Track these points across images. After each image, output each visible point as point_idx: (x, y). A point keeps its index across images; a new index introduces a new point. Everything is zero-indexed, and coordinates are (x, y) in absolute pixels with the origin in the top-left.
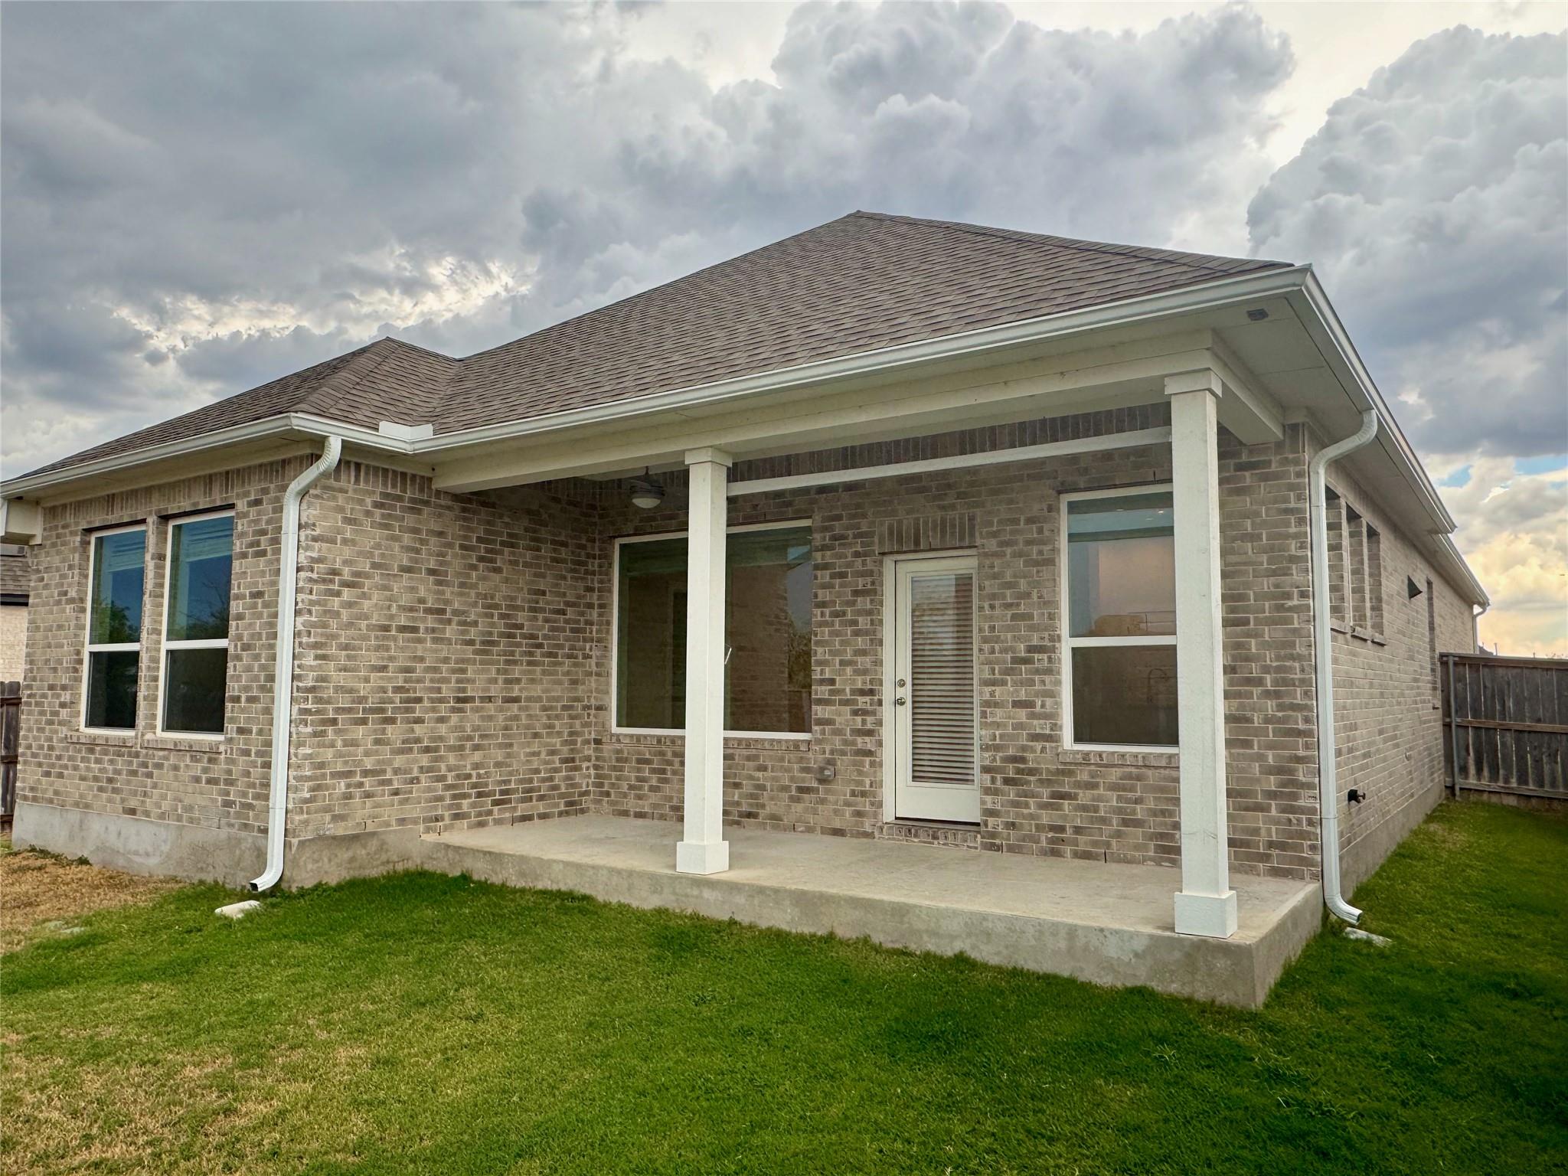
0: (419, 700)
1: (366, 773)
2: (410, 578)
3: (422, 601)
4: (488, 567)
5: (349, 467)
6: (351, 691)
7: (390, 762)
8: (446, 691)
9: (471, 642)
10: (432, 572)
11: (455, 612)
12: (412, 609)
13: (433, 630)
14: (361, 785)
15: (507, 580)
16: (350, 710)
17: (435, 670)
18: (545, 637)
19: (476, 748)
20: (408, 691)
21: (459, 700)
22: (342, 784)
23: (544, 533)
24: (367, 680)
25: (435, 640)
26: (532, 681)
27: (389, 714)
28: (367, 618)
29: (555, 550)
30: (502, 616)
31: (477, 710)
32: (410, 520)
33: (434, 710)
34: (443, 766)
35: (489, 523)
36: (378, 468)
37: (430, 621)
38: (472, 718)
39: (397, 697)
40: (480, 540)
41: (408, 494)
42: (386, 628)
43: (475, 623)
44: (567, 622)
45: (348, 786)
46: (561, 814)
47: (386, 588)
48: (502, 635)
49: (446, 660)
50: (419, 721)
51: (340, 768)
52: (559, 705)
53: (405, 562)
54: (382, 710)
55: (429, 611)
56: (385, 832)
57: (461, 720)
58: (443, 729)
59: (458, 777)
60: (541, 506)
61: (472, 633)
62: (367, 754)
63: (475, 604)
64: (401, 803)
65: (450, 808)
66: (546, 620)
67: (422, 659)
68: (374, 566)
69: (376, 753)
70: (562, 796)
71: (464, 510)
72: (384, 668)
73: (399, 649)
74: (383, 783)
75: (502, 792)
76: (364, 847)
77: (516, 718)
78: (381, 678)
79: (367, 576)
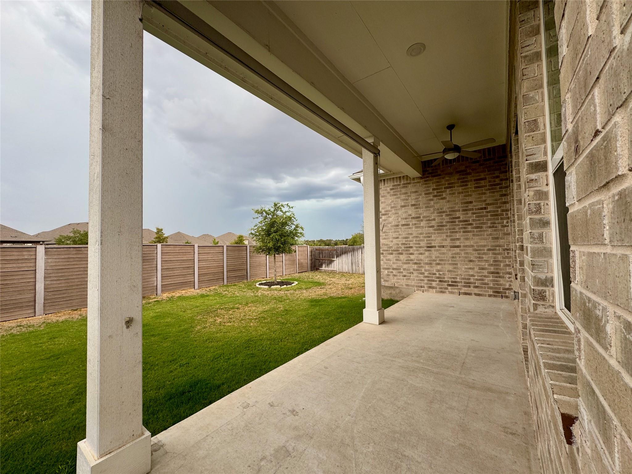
0: (411, 247)
1: (394, 269)
2: (405, 209)
3: (410, 215)
4: (438, 198)
5: (382, 181)
6: (387, 245)
7: (402, 266)
8: (422, 244)
9: (432, 227)
10: (412, 205)
11: (424, 217)
12: (406, 219)
13: (415, 224)
14: (392, 272)
15: (448, 201)
16: (387, 250)
17: (417, 237)
18: (473, 220)
19: (438, 264)
20: (407, 244)
21: (428, 247)
22: (386, 271)
23: (469, 178)
24: (392, 241)
25: (417, 227)
26: (467, 239)
27: (400, 252)
28: (390, 223)
29: (476, 183)
30: (447, 215)
31: (437, 250)
32: (403, 191)
33: (418, 250)
34: (423, 270)
35: (438, 182)
36: (394, 178)
37: (414, 221)
38: (434, 254)
39: (403, 247)
40: (434, 189)
41: (402, 183)
42: (398, 226)
43: (434, 220)
44: (487, 212)
45: (388, 272)
46: (490, 296)
47: (396, 213)
48: (448, 222)
49: (421, 234)
50: (412, 254)
51: (385, 267)
52: (486, 249)
53: (403, 204)
54: (398, 250)
55: (413, 218)
56: (402, 288)
57: (430, 254)
58: (422, 257)
59: (430, 274)
60: (466, 167)
61: (433, 223)
62: (393, 263)
63: (433, 213)
64: (407, 279)
65: (427, 284)
66: (473, 214)
67: (411, 234)
68: (392, 208)
69: (397, 263)
70: (491, 288)
71: (426, 181)
72: (397, 238)
73: (403, 232)
74: (400, 272)
75: (452, 282)
76: (394, 290)
77: (458, 254)
78: (397, 241)
79: (390, 211)
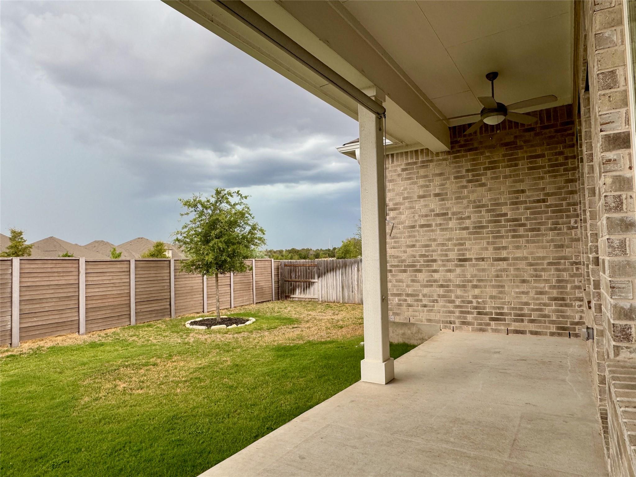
0: (435, 261)
1: (408, 295)
2: (425, 200)
3: (433, 210)
4: (475, 185)
5: (388, 157)
6: (397, 257)
7: (420, 291)
8: (452, 255)
9: (467, 228)
10: (436, 195)
11: (454, 214)
12: (426, 216)
13: (440, 224)
14: (406, 300)
15: (490, 190)
16: (398, 266)
17: (443, 245)
18: (527, 219)
19: (475, 287)
20: (427, 256)
21: (460, 260)
22: (397, 299)
23: (520, 153)
24: (405, 252)
25: (442, 230)
26: (518, 248)
27: (418, 268)
28: (402, 223)
29: (531, 163)
30: (488, 211)
31: (474, 266)
32: (422, 172)
33: (444, 266)
34: (453, 295)
35: (474, 160)
36: (407, 152)
37: (439, 220)
38: (470, 270)
39: (421, 259)
40: (468, 171)
41: (420, 160)
42: (413, 227)
43: (469, 217)
44: (548, 207)
45: (399, 300)
46: (552, 334)
47: (411, 208)
48: (489, 222)
49: (450, 239)
50: (435, 271)
51: (395, 292)
52: (546, 262)
53: (421, 193)
54: (414, 266)
55: (438, 215)
56: (421, 324)
57: (463, 271)
58: (451, 276)
59: (463, 302)
60: (516, 137)
61: (467, 223)
62: (408, 286)
63: (468, 207)
64: (428, 311)
65: (459, 317)
66: (527, 208)
67: (435, 240)
68: (404, 198)
69: (413, 286)
70: (553, 322)
71: (455, 158)
72: (413, 246)
73: (422, 236)
74: (417, 300)
75: (497, 314)
76: (409, 329)
77: (505, 270)
78: (413, 251)
79: (401, 204)
